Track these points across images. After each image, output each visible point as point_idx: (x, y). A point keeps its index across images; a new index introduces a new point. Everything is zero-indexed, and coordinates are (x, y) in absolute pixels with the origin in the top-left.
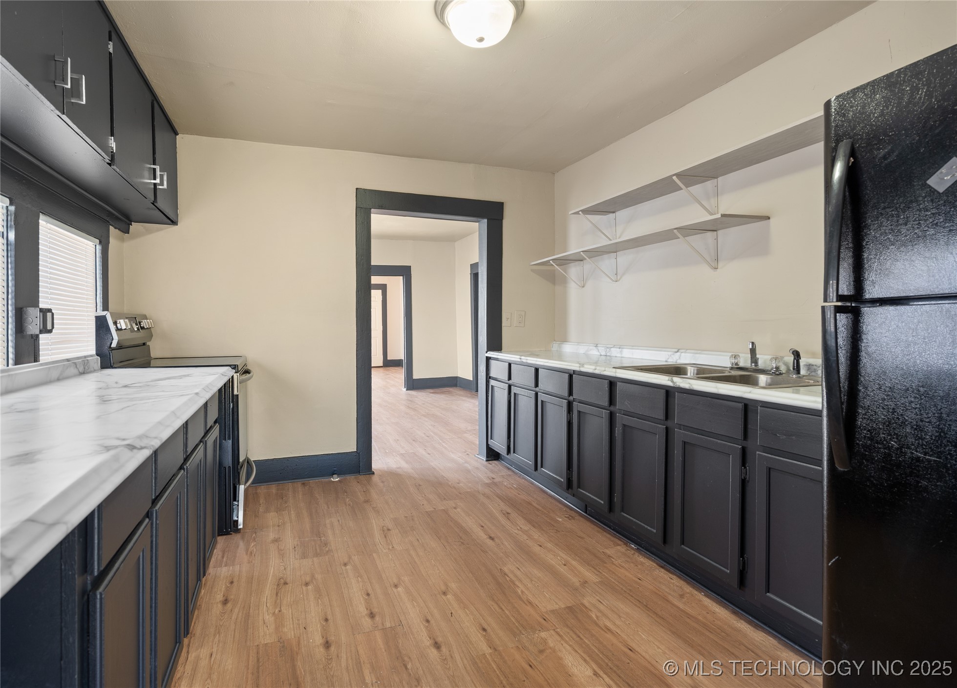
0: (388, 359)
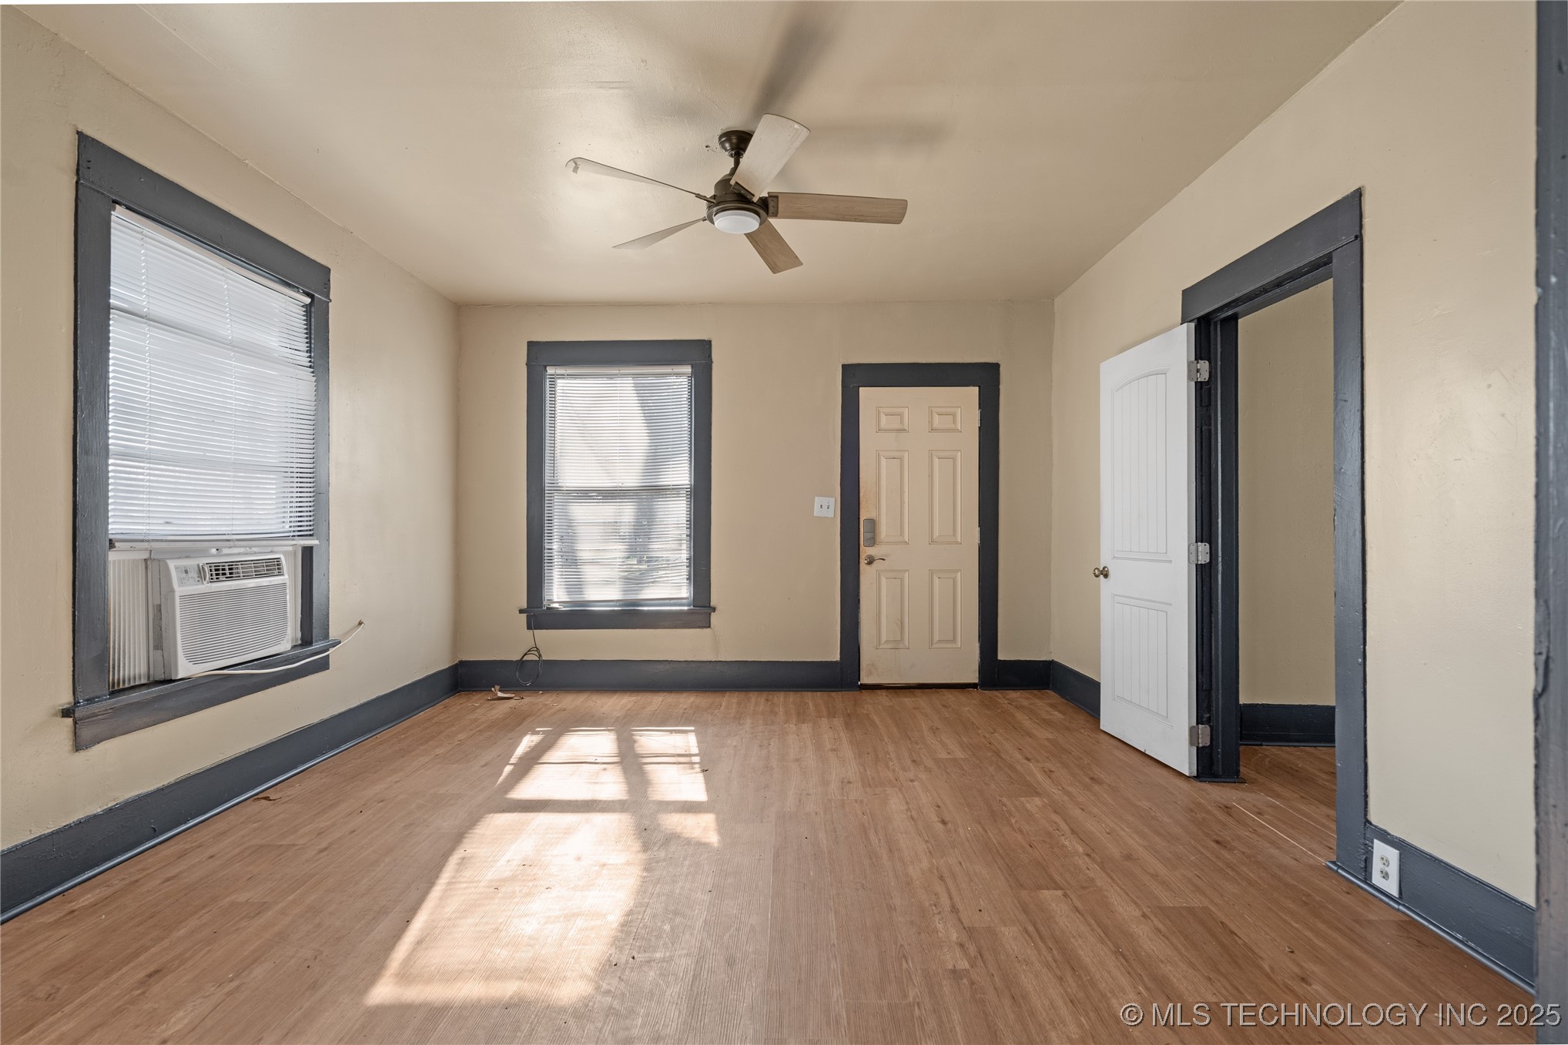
0: (1000, 657)
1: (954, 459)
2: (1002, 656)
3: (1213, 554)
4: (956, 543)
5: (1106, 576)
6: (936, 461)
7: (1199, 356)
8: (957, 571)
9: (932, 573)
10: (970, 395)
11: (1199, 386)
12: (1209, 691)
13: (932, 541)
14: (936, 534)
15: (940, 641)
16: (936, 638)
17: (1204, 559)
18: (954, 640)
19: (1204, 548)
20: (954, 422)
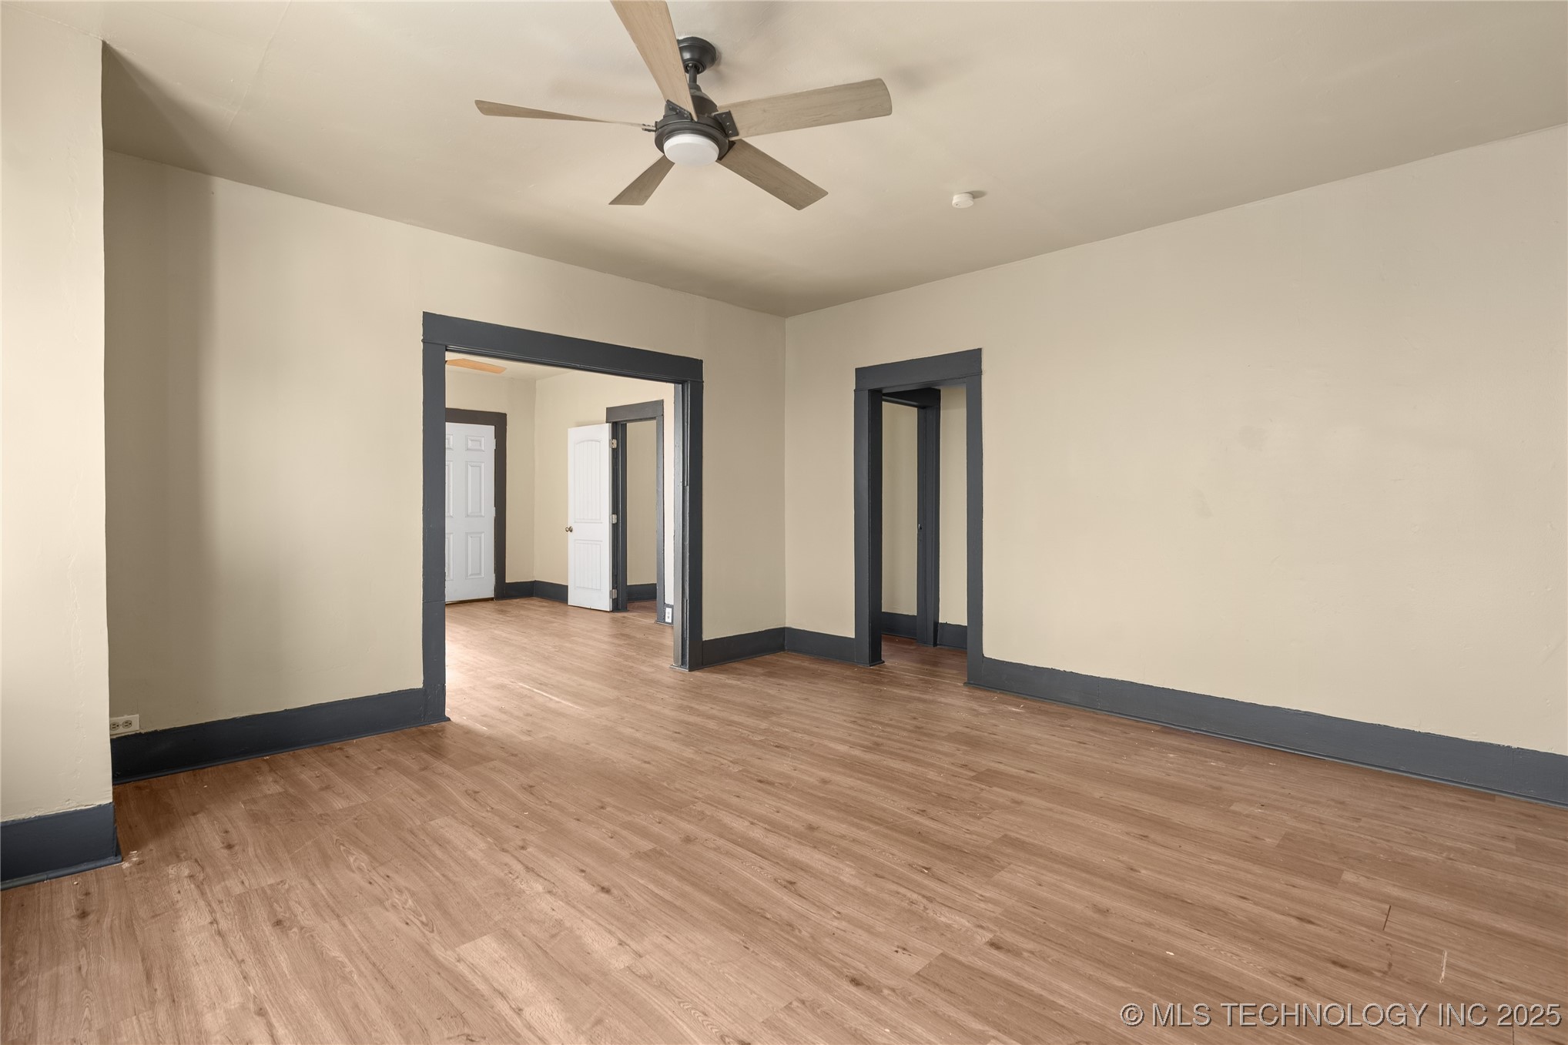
0: (507, 581)
1: (480, 467)
2: (508, 580)
3: (618, 519)
4: (481, 516)
5: (571, 531)
6: (470, 468)
7: (613, 438)
8: (481, 533)
9: (467, 534)
10: (489, 431)
11: (613, 449)
12: (616, 576)
13: (468, 516)
14: (470, 511)
15: (472, 575)
16: (470, 573)
17: (615, 521)
18: (480, 574)
19: (615, 516)
20: (480, 445)
